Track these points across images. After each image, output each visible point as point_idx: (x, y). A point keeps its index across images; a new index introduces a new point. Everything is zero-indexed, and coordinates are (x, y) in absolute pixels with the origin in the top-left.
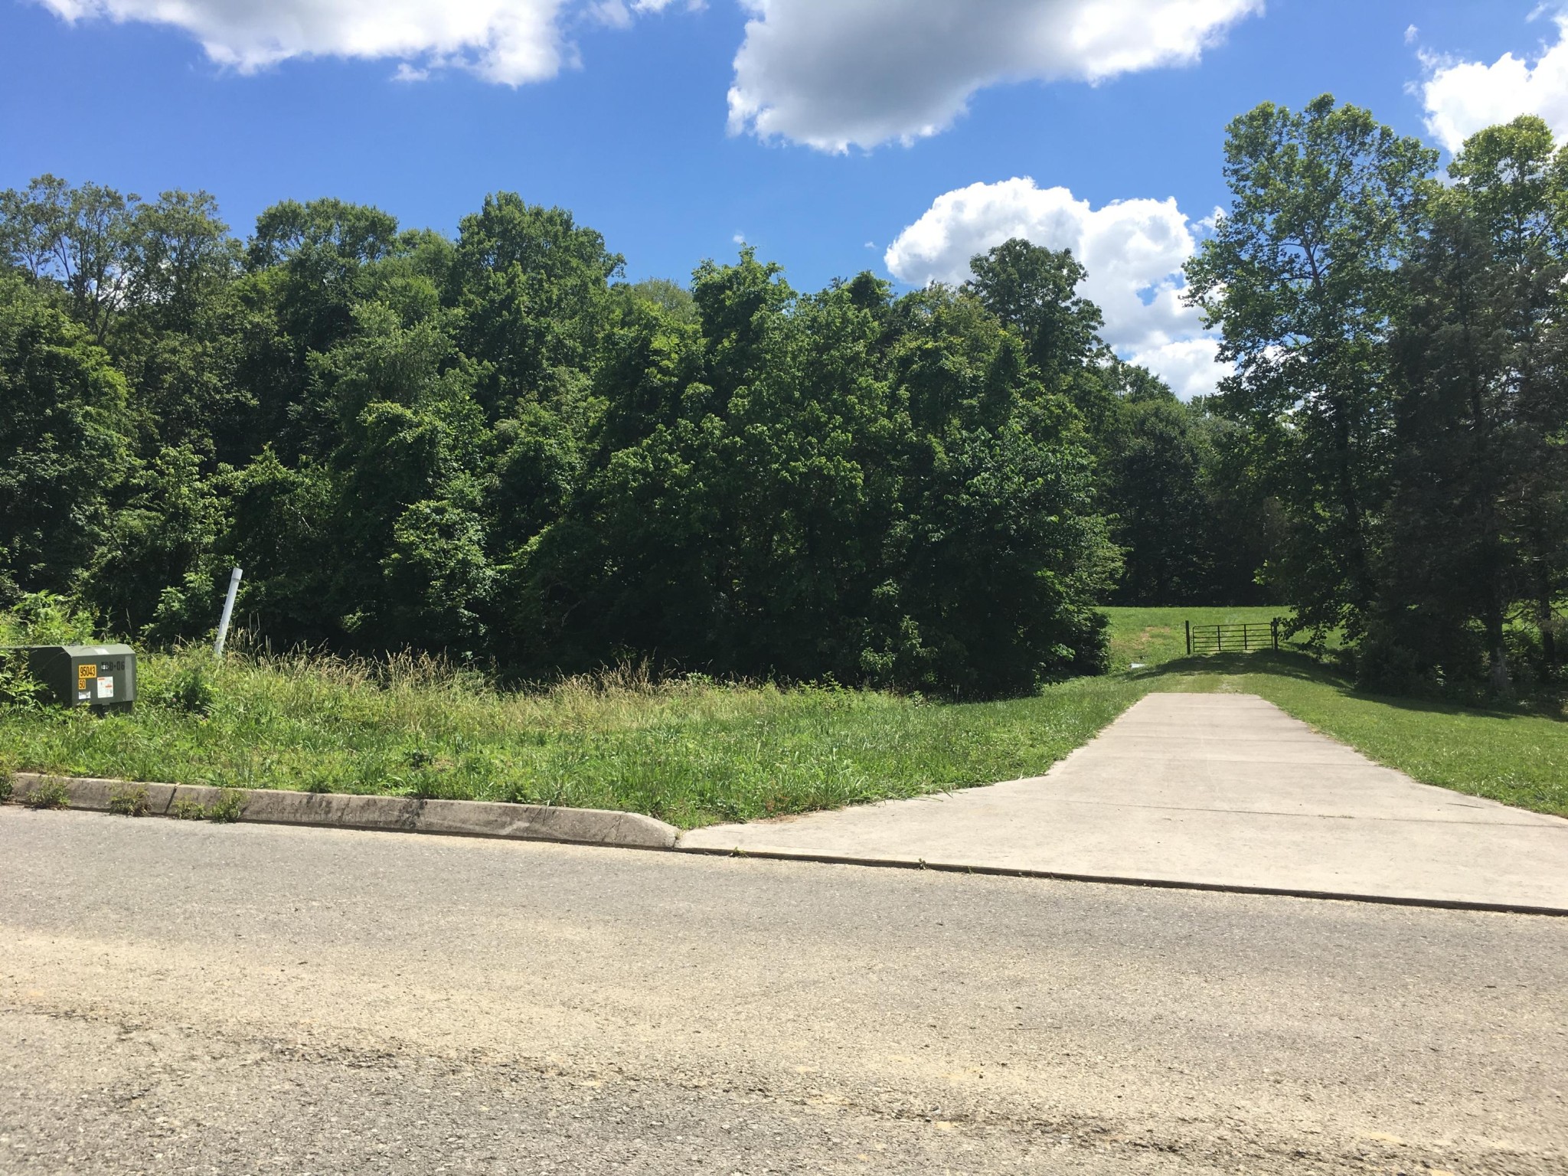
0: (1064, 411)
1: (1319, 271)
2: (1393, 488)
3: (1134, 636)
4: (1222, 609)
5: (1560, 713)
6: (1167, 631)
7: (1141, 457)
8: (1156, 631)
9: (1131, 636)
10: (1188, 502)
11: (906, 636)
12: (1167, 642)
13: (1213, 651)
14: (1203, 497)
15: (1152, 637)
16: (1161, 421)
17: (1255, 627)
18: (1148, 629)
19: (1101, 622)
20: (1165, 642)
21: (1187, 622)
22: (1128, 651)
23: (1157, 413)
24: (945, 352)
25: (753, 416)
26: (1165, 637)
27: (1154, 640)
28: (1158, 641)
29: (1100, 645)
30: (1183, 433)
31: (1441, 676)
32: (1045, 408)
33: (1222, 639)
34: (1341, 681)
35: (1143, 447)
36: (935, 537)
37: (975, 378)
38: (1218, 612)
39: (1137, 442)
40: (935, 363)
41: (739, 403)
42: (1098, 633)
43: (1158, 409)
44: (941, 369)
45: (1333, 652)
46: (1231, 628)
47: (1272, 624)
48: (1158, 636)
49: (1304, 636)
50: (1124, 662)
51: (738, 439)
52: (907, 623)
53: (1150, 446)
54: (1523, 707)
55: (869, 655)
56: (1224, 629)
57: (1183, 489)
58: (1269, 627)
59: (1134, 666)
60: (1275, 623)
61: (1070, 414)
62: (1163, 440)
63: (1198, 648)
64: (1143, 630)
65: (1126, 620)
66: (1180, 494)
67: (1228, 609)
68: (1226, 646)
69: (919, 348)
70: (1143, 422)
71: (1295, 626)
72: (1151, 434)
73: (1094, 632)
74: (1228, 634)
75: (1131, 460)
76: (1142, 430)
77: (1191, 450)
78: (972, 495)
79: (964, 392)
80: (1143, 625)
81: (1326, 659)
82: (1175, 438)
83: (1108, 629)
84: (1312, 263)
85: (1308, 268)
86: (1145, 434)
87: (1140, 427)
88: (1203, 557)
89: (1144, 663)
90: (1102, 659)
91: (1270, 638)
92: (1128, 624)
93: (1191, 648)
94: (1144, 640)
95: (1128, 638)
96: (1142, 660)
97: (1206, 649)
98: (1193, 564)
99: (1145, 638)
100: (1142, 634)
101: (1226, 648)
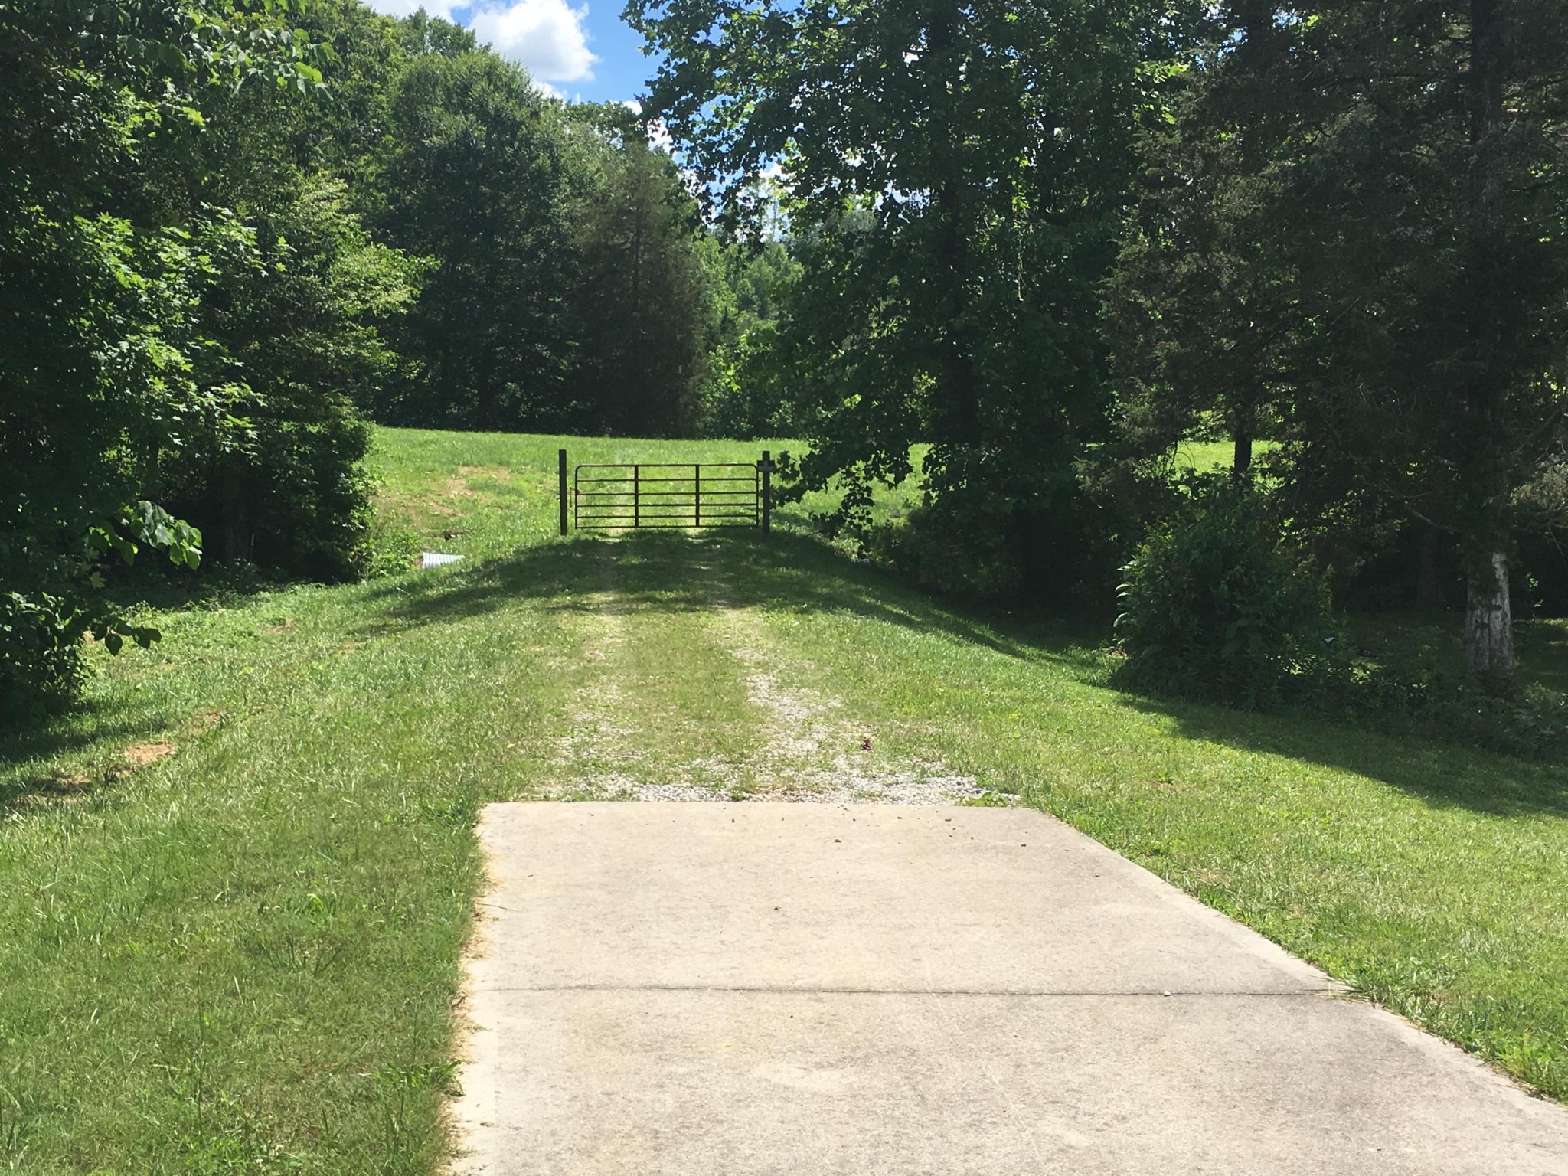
3: (433, 486)
6: (503, 476)
7: (462, 148)
8: (480, 475)
9: (427, 484)
10: (539, 244)
12: (504, 500)
13: (619, 527)
14: (565, 236)
15: (473, 488)
16: (497, 89)
18: (463, 470)
19: (356, 446)
20: (499, 500)
22: (418, 520)
26: (501, 491)
27: (478, 495)
28: (485, 498)
29: (350, 502)
30: (534, 115)
33: (641, 500)
34: (889, 608)
35: (466, 134)
38: (595, 445)
39: (455, 123)
48: (485, 487)
50: (405, 546)
53: (479, 132)
56: (650, 473)
57: (530, 221)
59: (432, 559)
60: (765, 464)
62: (497, 122)
63: (587, 517)
64: (452, 474)
65: (419, 451)
66: (524, 230)
68: (652, 516)
70: (466, 89)
72: (481, 113)
75: (443, 154)
76: (464, 102)
77: (549, 147)
80: (453, 463)
82: (523, 124)
83: (368, 465)
86: (469, 109)
87: (459, 98)
88: (560, 349)
89: (454, 552)
90: (352, 536)
91: (752, 499)
92: (422, 458)
93: (571, 520)
94: (454, 494)
95: (417, 490)
96: (447, 537)
97: (593, 522)
98: (541, 361)
99: (457, 489)
100: (450, 482)
101: (651, 522)
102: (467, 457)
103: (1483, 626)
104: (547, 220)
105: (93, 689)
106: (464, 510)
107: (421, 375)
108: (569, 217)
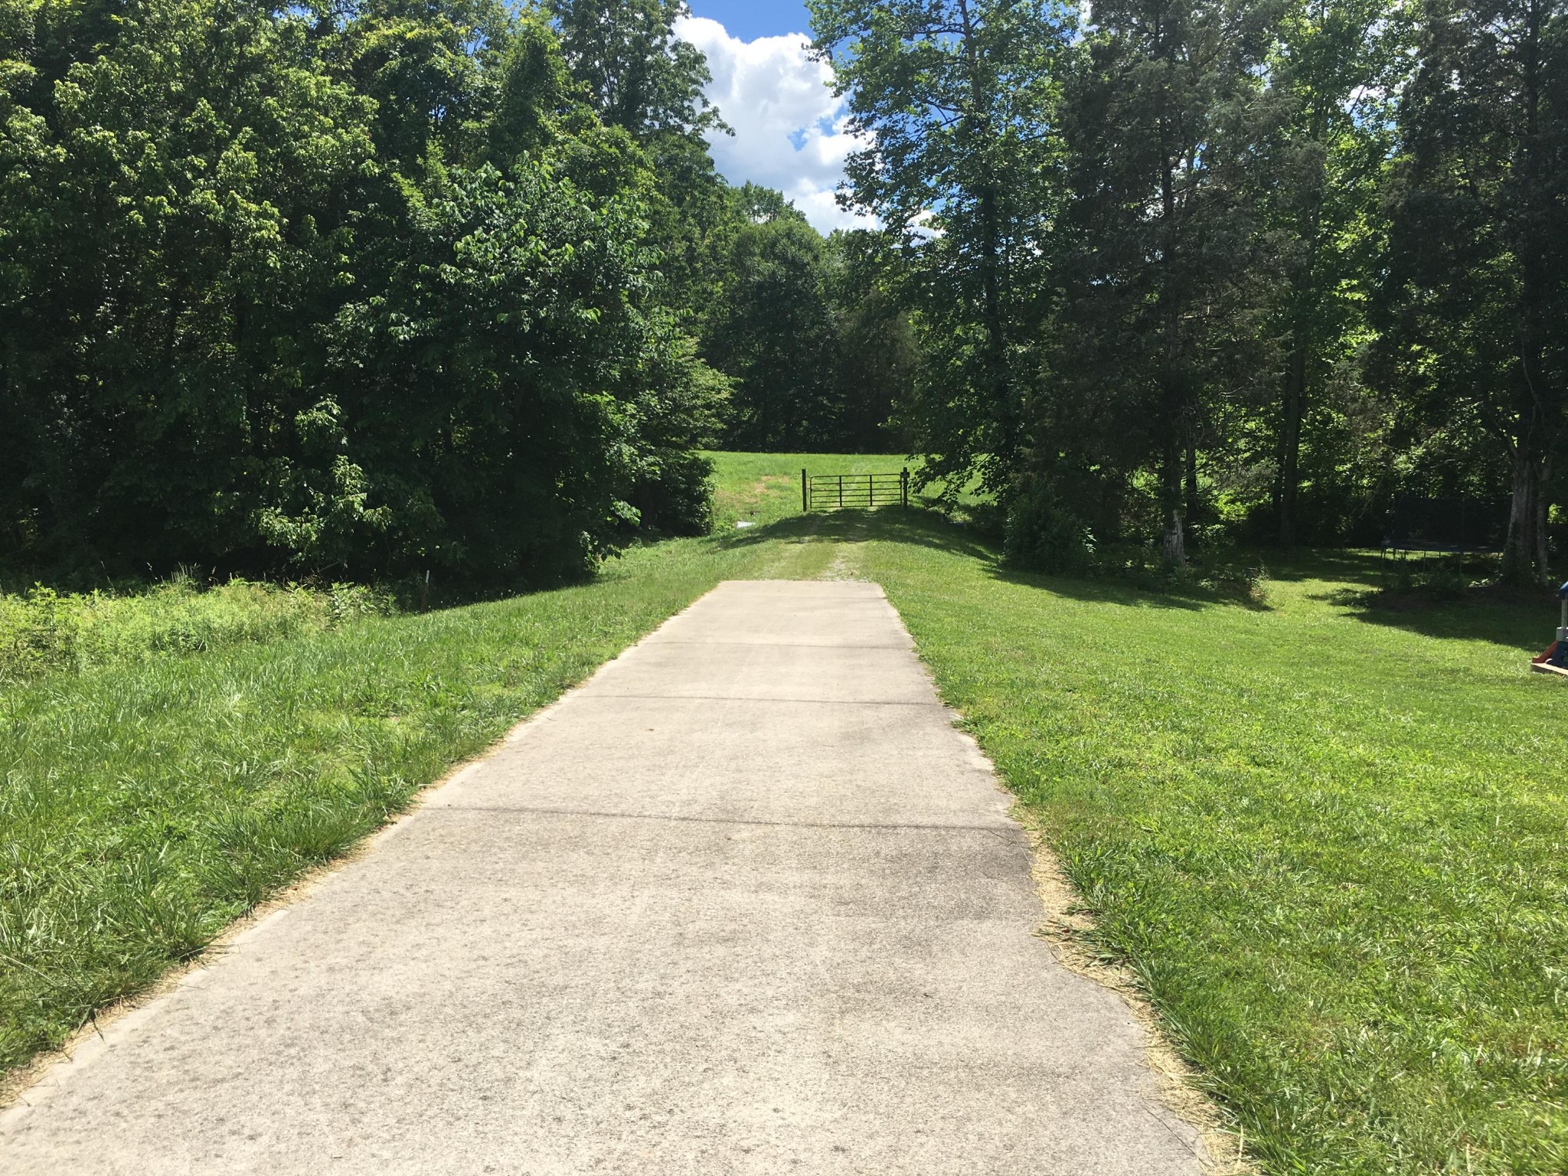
0: (623, 151)
1: (971, 24)
2: (1055, 298)
3: (746, 487)
4: (849, 457)
5: (1248, 595)
6: (782, 481)
7: (772, 280)
8: (772, 480)
9: (744, 486)
10: (819, 337)
11: (340, 489)
12: (784, 494)
13: (833, 507)
14: (836, 332)
15: (768, 488)
16: (793, 243)
17: (883, 478)
18: (764, 478)
19: (705, 469)
20: (781, 495)
21: (804, 471)
22: (738, 506)
23: (789, 235)
24: (440, 45)
25: (89, 114)
26: (780, 488)
27: (770, 492)
28: (774, 493)
29: (702, 497)
30: (816, 258)
31: (1091, 542)
32: (593, 144)
33: (843, 493)
35: (774, 272)
36: (403, 334)
37: (487, 91)
38: (845, 460)
39: (767, 266)
40: (422, 60)
41: (67, 91)
42: (701, 483)
43: (791, 229)
44: (431, 70)
45: (966, 509)
46: (858, 479)
47: (902, 475)
48: (774, 487)
49: (935, 489)
50: (730, 519)
51: (59, 149)
52: (345, 469)
53: (782, 271)
54: (1204, 589)
55: (275, 522)
56: (850, 479)
57: (814, 323)
58: (898, 478)
59: (741, 525)
60: (905, 474)
61: (632, 156)
62: (795, 265)
63: (816, 502)
64: (758, 480)
65: (743, 468)
66: (810, 329)
67: (856, 456)
68: (850, 501)
69: (400, 37)
70: (774, 244)
71: (926, 477)
72: (783, 259)
73: (693, 481)
74: (854, 486)
75: (760, 286)
76: (773, 253)
77: (824, 278)
78: (461, 266)
79: (468, 110)
80: (761, 472)
81: (959, 517)
82: (808, 264)
83: (712, 479)
84: (964, 12)
85: (960, 20)
86: (776, 257)
87: (770, 250)
88: (834, 399)
89: (753, 521)
90: (703, 516)
91: (899, 491)
92: (743, 472)
93: (808, 503)
94: (758, 491)
95: (738, 489)
96: (752, 514)
97: (823, 505)
98: (823, 407)
99: (759, 489)
100: (756, 485)
101: (849, 504)
102: (767, 471)
103: (1169, 542)
104: (823, 323)
105: (602, 571)
106: (762, 500)
107: (751, 418)
108: (837, 319)
